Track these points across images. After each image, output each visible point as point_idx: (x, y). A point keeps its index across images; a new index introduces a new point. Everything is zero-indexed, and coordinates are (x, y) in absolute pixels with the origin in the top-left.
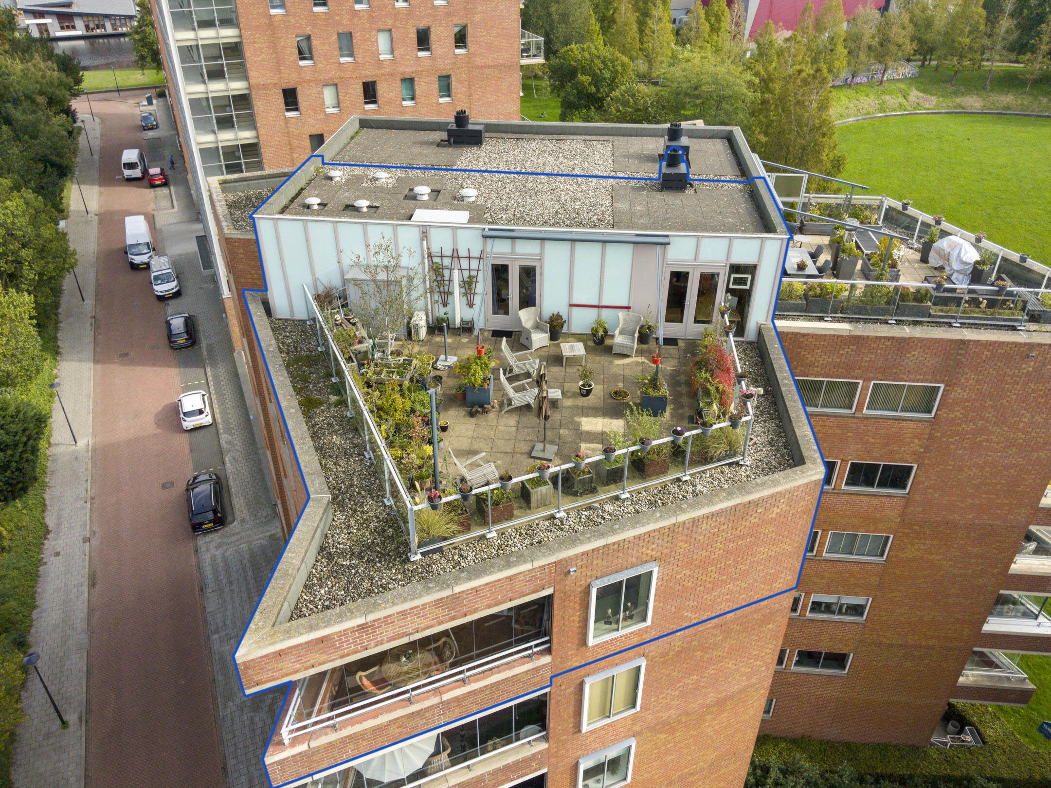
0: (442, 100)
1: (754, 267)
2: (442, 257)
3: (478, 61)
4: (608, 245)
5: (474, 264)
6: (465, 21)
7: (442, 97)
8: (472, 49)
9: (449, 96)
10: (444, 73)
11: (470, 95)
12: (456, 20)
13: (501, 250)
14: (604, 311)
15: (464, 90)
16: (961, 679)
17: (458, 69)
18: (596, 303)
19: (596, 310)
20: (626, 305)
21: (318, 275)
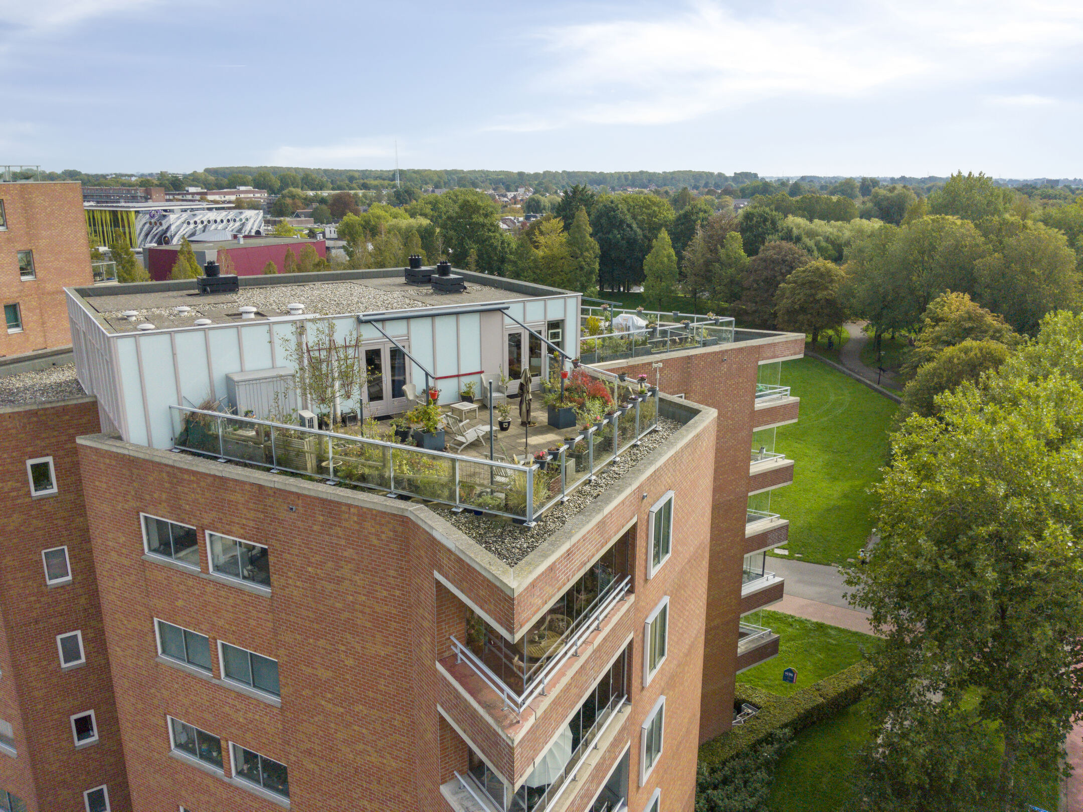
0: (11, 331)
1: (563, 321)
2: (319, 350)
3: (49, 287)
4: (461, 317)
5: (351, 351)
6: (29, 247)
7: (10, 327)
8: (41, 273)
9: (17, 326)
10: (11, 302)
11: (44, 323)
12: (19, 246)
13: (371, 336)
14: (463, 379)
15: (35, 318)
16: (739, 650)
17: (26, 296)
18: (456, 374)
19: (455, 380)
20: (479, 370)
21: (184, 393)
